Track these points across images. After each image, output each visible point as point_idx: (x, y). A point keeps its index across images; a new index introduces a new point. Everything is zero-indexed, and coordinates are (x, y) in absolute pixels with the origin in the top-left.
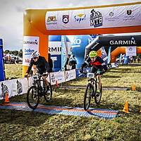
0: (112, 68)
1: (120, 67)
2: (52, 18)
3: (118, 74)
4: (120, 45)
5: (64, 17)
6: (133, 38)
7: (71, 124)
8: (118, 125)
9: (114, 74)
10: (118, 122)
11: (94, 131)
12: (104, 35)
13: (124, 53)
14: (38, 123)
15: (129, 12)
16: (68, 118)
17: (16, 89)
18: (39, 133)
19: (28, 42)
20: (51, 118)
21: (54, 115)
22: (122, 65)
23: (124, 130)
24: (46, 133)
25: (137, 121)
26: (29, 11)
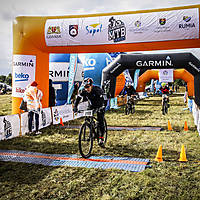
0: (140, 100)
1: (151, 98)
2: (54, 30)
3: (148, 108)
4: (151, 67)
5: (71, 27)
6: (168, 58)
7: (82, 180)
8: (148, 180)
9: (143, 108)
10: (149, 175)
11: (115, 189)
12: (128, 53)
13: (157, 78)
14: (35, 180)
15: (162, 22)
16: (78, 172)
17: (2, 130)
18: (35, 194)
19: (19, 64)
20: (54, 173)
21: (57, 167)
22: (154, 95)
23: (156, 186)
24: (46, 194)
25: (175, 174)
26: (21, 19)
